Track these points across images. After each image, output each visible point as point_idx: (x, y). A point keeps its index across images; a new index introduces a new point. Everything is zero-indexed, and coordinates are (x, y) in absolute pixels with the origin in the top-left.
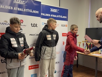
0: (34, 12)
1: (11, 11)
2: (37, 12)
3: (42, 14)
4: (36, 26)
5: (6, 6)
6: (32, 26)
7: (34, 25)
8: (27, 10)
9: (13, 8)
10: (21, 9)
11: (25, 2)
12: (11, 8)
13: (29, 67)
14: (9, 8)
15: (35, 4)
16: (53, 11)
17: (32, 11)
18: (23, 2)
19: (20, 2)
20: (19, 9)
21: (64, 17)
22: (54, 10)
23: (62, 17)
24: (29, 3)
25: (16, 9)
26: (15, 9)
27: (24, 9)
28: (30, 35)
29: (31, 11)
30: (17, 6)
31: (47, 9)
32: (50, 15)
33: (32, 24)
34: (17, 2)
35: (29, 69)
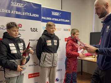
0: (34, 15)
1: (8, 15)
2: (37, 16)
3: (42, 17)
4: (36, 30)
5: (3, 10)
6: (32, 30)
7: (34, 29)
8: (26, 13)
9: (11, 12)
10: (19, 12)
11: (24, 5)
12: (8, 11)
14: (6, 11)
15: (35, 7)
16: (54, 14)
17: (32, 14)
18: (21, 5)
19: (18, 5)
20: (17, 13)
21: (66, 21)
22: (56, 13)
23: (65, 20)
24: (28, 6)
25: (14, 12)
26: (12, 12)
27: (23, 13)
28: (30, 40)
29: (30, 15)
30: (15, 9)
31: (49, 12)
32: (52, 19)
33: (31, 29)
34: (15, 5)
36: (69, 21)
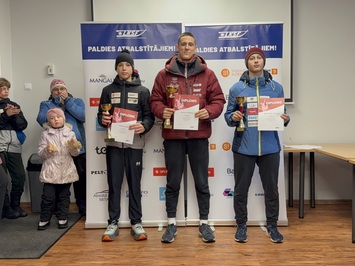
0: (164, 48)
2: (172, 48)
8: (145, 47)
9: (117, 49)
10: (132, 47)
11: (141, 32)
12: (111, 49)
13: (155, 169)
16: (226, 37)
17: (159, 48)
18: (136, 33)
19: (131, 33)
21: (265, 48)
22: (231, 33)
27: (140, 47)
29: (156, 49)
32: (219, 49)
34: (124, 36)
35: (155, 174)
36: (272, 48)
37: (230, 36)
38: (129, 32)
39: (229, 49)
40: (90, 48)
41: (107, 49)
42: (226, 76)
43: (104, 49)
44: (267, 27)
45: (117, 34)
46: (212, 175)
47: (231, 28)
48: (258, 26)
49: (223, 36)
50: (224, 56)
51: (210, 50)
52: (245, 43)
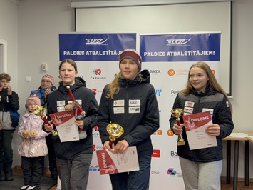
8: (107, 52)
9: (85, 53)
10: (97, 52)
11: (104, 40)
12: (81, 53)
17: (118, 52)
18: (101, 41)
19: (97, 41)
20: (94, 53)
23: (201, 53)
25: (89, 53)
27: (103, 52)
29: (115, 53)
34: (91, 43)
37: (176, 43)
38: (95, 40)
39: (175, 54)
40: (65, 52)
41: (78, 53)
42: (172, 75)
43: (76, 53)
44: (207, 36)
45: (86, 41)
46: (158, 156)
47: (177, 37)
48: (199, 35)
49: (170, 43)
50: (170, 59)
51: (159, 54)
52: (189, 49)
